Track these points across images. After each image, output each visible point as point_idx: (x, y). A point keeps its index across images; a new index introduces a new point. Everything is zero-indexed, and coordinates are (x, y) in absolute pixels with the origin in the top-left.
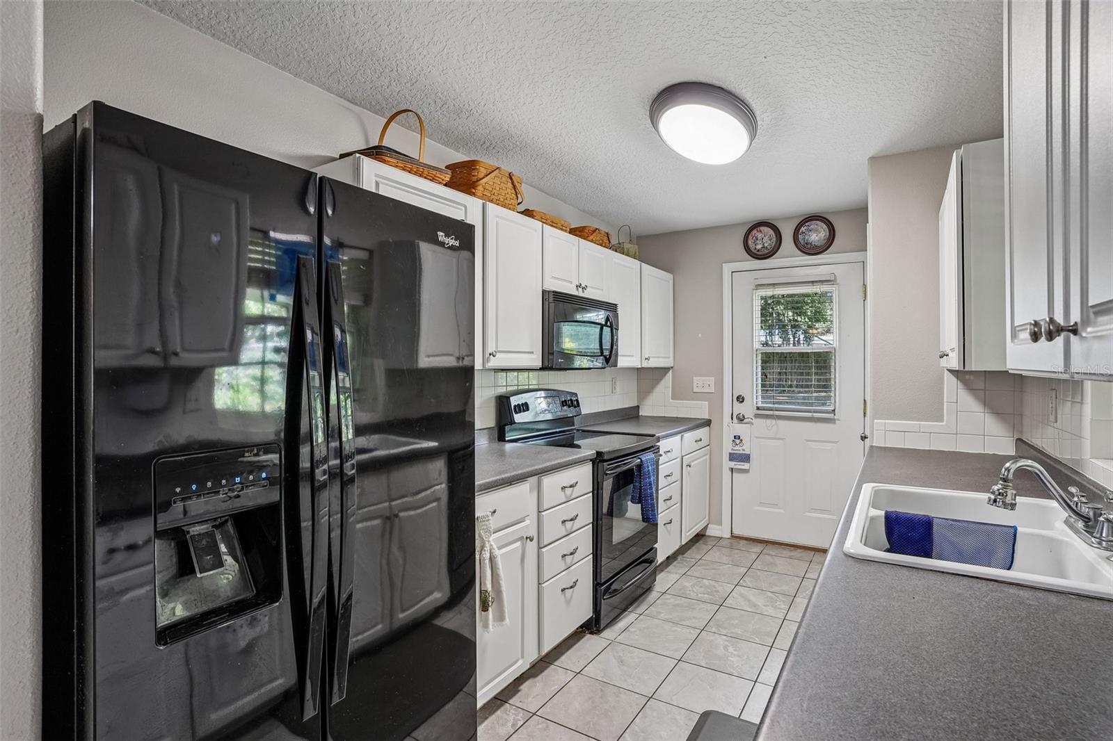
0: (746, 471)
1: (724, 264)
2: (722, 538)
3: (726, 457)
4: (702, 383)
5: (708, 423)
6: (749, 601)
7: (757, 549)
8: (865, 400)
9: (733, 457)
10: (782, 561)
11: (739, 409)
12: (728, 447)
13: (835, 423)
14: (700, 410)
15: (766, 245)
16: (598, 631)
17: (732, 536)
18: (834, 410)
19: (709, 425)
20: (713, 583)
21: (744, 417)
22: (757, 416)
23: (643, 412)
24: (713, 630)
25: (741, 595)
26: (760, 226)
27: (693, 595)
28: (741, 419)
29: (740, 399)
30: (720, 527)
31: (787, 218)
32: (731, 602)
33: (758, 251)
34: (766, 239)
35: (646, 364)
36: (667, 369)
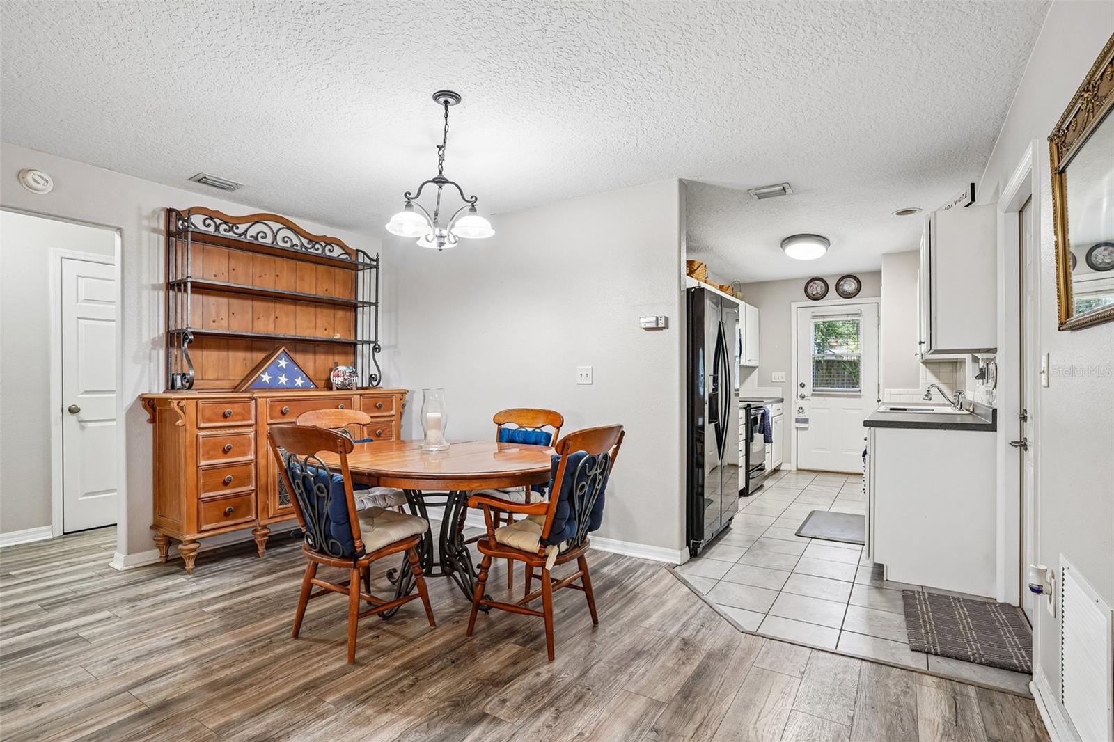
0: (806, 429)
1: (792, 303)
2: (791, 471)
3: (793, 421)
4: (778, 376)
5: (781, 401)
7: (815, 473)
8: (879, 383)
9: (797, 421)
10: (829, 477)
11: (802, 391)
12: (795, 415)
13: (861, 398)
14: (777, 393)
15: (819, 292)
16: (748, 495)
17: (797, 469)
18: (861, 390)
19: (782, 402)
20: (795, 483)
21: (805, 396)
22: (813, 395)
24: (806, 494)
26: (814, 280)
28: (803, 397)
29: (802, 385)
30: (789, 464)
31: (833, 276)
33: (814, 295)
34: (819, 288)
35: (748, 364)
36: (754, 368)
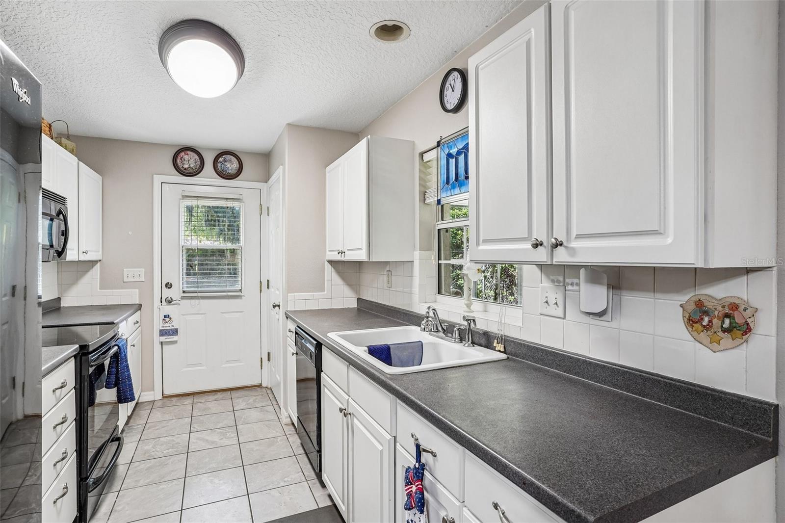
1: (155, 176)
2: (154, 401)
3: (156, 333)
4: (132, 273)
5: (139, 307)
6: (207, 440)
7: (188, 401)
8: (260, 281)
9: (162, 333)
10: (212, 405)
11: (167, 293)
12: (158, 325)
13: (241, 298)
14: (131, 296)
15: (192, 166)
17: (163, 397)
18: (241, 290)
19: (140, 309)
20: (170, 438)
21: (172, 299)
22: (183, 298)
23: (64, 303)
24: (194, 473)
25: (198, 439)
26: (185, 150)
27: (159, 454)
28: (170, 302)
29: (169, 286)
30: (152, 392)
31: (209, 149)
32: (193, 447)
33: (185, 169)
34: (191, 161)
35: (83, 258)
36: (96, 262)
